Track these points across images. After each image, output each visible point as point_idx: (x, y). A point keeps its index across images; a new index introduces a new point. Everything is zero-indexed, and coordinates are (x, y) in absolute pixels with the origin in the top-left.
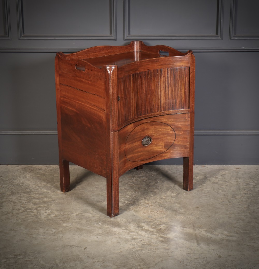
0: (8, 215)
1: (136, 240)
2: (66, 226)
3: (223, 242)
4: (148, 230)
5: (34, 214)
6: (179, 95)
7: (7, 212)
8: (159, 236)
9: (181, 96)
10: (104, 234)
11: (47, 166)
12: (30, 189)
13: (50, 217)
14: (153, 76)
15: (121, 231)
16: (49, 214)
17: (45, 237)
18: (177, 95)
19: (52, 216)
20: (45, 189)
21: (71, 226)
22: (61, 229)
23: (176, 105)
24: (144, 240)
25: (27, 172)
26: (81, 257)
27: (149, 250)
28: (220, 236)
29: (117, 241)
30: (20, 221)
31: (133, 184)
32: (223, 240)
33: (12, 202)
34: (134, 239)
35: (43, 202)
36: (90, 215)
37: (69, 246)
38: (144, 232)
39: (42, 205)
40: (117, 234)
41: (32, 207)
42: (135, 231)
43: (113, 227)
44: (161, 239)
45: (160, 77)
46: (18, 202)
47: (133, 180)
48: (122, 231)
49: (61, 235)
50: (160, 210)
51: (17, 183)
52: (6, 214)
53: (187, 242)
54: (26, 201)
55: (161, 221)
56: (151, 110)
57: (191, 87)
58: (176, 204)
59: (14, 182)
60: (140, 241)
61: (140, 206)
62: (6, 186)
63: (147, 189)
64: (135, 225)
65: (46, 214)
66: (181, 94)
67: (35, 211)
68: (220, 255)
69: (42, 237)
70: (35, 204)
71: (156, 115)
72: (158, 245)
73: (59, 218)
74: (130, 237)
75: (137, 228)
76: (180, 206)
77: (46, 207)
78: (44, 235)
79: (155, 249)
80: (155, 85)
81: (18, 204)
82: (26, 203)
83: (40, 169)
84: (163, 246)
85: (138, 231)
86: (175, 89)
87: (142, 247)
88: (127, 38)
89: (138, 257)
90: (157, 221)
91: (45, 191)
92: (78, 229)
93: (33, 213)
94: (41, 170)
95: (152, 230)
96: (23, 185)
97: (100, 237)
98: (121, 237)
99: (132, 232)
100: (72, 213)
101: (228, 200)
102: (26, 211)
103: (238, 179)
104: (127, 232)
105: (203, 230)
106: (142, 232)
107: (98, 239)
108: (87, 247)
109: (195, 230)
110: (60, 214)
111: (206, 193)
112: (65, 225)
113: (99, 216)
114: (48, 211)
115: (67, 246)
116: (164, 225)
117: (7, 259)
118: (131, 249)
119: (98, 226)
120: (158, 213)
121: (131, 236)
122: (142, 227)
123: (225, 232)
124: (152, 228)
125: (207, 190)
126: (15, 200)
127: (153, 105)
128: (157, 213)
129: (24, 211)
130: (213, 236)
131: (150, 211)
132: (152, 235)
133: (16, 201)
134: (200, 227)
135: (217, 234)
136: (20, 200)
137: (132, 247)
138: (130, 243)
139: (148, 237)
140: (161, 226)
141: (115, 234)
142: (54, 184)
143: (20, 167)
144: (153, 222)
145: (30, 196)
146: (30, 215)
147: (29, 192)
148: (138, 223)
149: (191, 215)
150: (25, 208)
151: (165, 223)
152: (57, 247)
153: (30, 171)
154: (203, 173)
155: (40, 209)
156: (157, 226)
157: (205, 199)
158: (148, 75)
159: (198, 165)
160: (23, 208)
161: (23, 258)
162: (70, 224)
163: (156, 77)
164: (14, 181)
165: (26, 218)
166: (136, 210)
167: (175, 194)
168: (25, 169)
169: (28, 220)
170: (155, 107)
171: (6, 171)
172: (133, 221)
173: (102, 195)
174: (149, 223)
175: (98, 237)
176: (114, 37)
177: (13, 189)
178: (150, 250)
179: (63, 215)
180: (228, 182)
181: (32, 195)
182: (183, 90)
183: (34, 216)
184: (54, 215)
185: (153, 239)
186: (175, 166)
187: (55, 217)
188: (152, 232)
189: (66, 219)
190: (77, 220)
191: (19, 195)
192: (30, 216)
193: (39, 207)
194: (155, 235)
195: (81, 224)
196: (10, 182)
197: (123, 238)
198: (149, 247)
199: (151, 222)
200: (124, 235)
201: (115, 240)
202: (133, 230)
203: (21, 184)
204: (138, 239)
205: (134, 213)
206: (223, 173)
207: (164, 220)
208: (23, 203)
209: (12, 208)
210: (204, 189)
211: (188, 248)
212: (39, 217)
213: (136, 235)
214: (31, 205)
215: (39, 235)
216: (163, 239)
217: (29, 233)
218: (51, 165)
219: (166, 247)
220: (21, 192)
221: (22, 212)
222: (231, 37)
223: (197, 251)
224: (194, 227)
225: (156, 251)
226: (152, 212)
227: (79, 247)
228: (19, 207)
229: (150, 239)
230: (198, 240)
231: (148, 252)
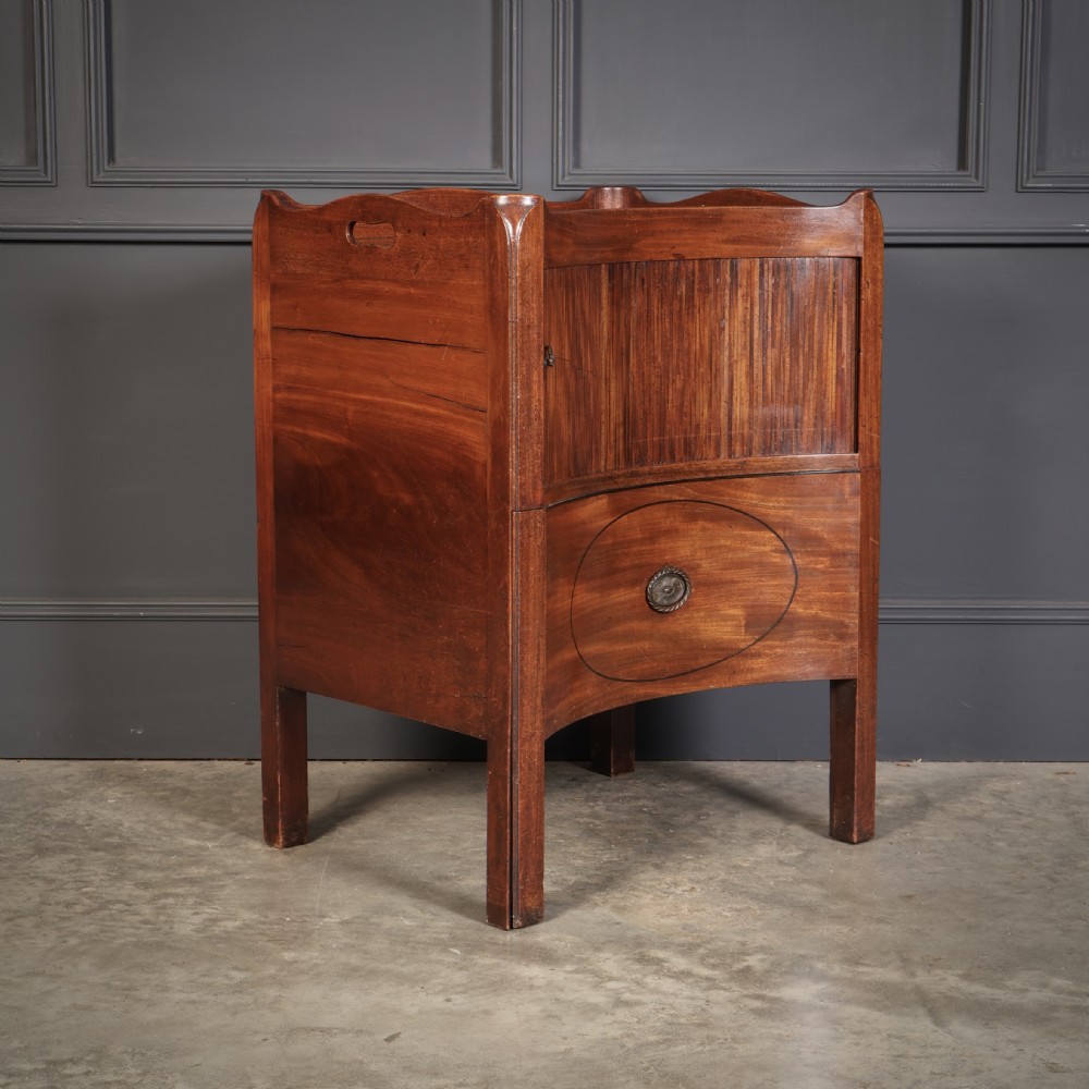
0: (20, 921)
1: (637, 1008)
2: (296, 961)
3: (1056, 1015)
4: (687, 974)
5: (139, 918)
6: (812, 386)
7: (15, 912)
8: (745, 992)
9: (822, 393)
10: (481, 988)
11: (198, 765)
12: (121, 837)
13: (217, 930)
14: (697, 286)
15: (561, 978)
16: (214, 921)
17: (194, 997)
18: (801, 386)
19: (224, 926)
20: (192, 837)
21: (318, 961)
22: (272, 970)
23: (797, 433)
24: (673, 1008)
25: (111, 784)
26: (373, 1067)
27: (701, 1045)
28: (1036, 996)
29: (542, 1011)
30: (73, 941)
31: (598, 822)
32: (1055, 1008)
33: (37, 877)
34: (627, 1004)
35: (185, 879)
36: (407, 922)
37: (313, 1030)
38: (671, 981)
39: (179, 890)
40: (539, 987)
41: (130, 896)
42: (629, 977)
43: (519, 963)
44: (757, 1004)
45: (727, 298)
46: (65, 877)
47: (593, 807)
48: (566, 978)
49: (272, 992)
50: (735, 906)
51: (63, 817)
52: (11, 920)
53: (880, 1014)
54: (103, 877)
55: (743, 944)
56: (686, 445)
57: (866, 353)
58: (805, 886)
59: (47, 815)
60: (657, 1010)
61: (636, 893)
62: (13, 825)
63: (660, 835)
64: (624, 957)
65: (198, 920)
66: (821, 382)
67: (147, 910)
68: (1055, 1061)
69: (182, 996)
70: (146, 885)
71: (710, 471)
72: (747, 1026)
73: (262, 934)
74: (607, 996)
75: (638, 967)
76: (824, 891)
77: (198, 897)
78: (193, 992)
79: (734, 1040)
80: (707, 332)
81: (66, 886)
82: (105, 884)
83: (164, 774)
84: (771, 1027)
85: (639, 976)
86: (795, 360)
87: (669, 1034)
88: (568, 180)
89: (652, 1070)
90: (726, 941)
91: (193, 842)
92: (350, 972)
93: (137, 914)
94: (170, 776)
95: (706, 972)
96: (88, 825)
97: (458, 999)
98: (562, 996)
99: (611, 979)
100: (324, 917)
101: (1042, 873)
102: (102, 907)
103: (1074, 808)
104: (590, 979)
105: (950, 972)
106: (660, 981)
107: (450, 1004)
108: (399, 1033)
109: (913, 974)
110: (263, 919)
111: (936, 851)
112: (288, 956)
113: (448, 927)
114: (208, 910)
115: (303, 1028)
116: (760, 956)
117: (10, 1075)
118: (616, 1039)
119: (451, 959)
120: (726, 917)
121: (609, 993)
122: (659, 962)
123: (1058, 982)
124: (705, 966)
125: (940, 841)
126: (52, 871)
127: (698, 426)
128: (720, 914)
129: (94, 910)
130: (1002, 996)
131: (685, 908)
132: (709, 989)
133: (59, 877)
134: (932, 963)
135: (1023, 987)
136: (77, 871)
137: (621, 1032)
138: (610, 1019)
139: (693, 999)
140: (746, 961)
141: (531, 987)
142: (234, 821)
143: (75, 767)
144: (708, 946)
145: (123, 861)
146: (124, 921)
147: (119, 846)
148: (640, 951)
149: (881, 921)
150: (97, 897)
151: (762, 949)
152: (256, 1032)
153: (122, 779)
154: (906, 786)
155: (170, 901)
156: (728, 961)
157: (939, 869)
158: (677, 280)
160: (89, 898)
161: (87, 1073)
162: (315, 954)
163: (711, 296)
164: (47, 811)
165: (102, 931)
166: (622, 904)
167: (795, 854)
168: (101, 776)
169: (115, 938)
170: (703, 433)
171: (12, 779)
172: (611, 942)
173: (454, 857)
174: (687, 949)
175: (453, 997)
176: (511, 176)
177: (44, 836)
178: (709, 1044)
179: (277, 924)
180: (1030, 816)
181: (132, 858)
182: (832, 364)
183: (142, 926)
184: (238, 923)
185: (717, 1003)
186: (779, 765)
187: (239, 928)
188: (708, 979)
189: (296, 938)
190: (345, 940)
191: (73, 856)
192: (121, 924)
193: (167, 895)
194: (725, 989)
195: (366, 952)
196: (31, 815)
197: (571, 1002)
198: (704, 1032)
199: (699, 946)
200: (576, 991)
201: (534, 1009)
202: (615, 973)
203: (79, 822)
204: (644, 1003)
205: (612, 914)
206: (999, 786)
207: (759, 939)
208: (88, 884)
209: (38, 900)
210: (926, 838)
211: (889, 1036)
212: (166, 928)
213: (632, 992)
214: (127, 889)
215: (166, 989)
216: (766, 1006)
217: (118, 983)
218: (216, 762)
219: (782, 1032)
220: (80, 846)
221: (83, 913)
222: (1025, 175)
223: (939, 1047)
224: (905, 962)
225: (736, 1046)
226: (698, 911)
227: (360, 1032)
228: (70, 896)
229: (702, 1003)
230: (936, 1008)
231: (702, 1052)
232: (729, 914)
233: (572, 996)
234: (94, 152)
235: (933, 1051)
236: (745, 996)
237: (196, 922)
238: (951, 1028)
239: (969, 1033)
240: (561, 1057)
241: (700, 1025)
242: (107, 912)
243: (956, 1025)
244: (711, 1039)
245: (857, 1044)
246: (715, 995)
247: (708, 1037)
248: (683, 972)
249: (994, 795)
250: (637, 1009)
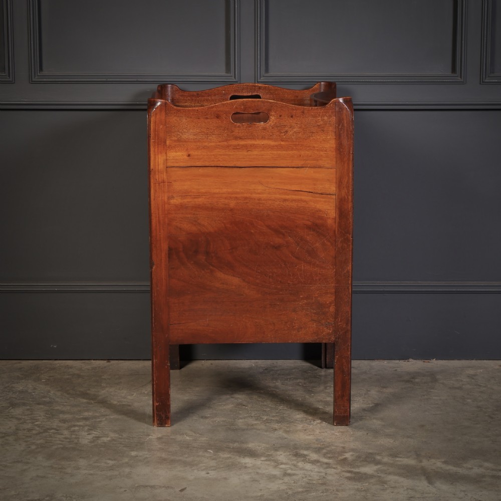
0: (7, 438)
2: (137, 456)
3: (484, 479)
4: (318, 461)
5: (64, 436)
7: (5, 433)
8: (343, 469)
10: (223, 468)
11: (84, 363)
12: (50, 398)
13: (99, 442)
15: (259, 463)
16: (98, 438)
17: (91, 472)
19: (103, 440)
20: (84, 398)
21: (148, 456)
22: (126, 460)
24: (310, 476)
25: (42, 372)
27: (322, 493)
28: (477, 471)
29: (251, 478)
30: (33, 447)
31: (277, 390)
32: (484, 476)
33: (12, 417)
34: (290, 475)
35: (82, 418)
36: (188, 438)
37: (146, 486)
38: (310, 464)
39: (80, 423)
40: (249, 467)
41: (57, 426)
42: (291, 463)
43: (240, 457)
44: (348, 475)
46: (26, 417)
47: (275, 383)
48: (261, 464)
49: (127, 470)
50: (341, 430)
51: (21, 388)
52: (3, 437)
53: (404, 479)
54: (43, 417)
55: (344, 448)
59: (14, 387)
60: (303, 478)
61: (296, 424)
64: (288, 453)
65: (90, 437)
67: (66, 432)
69: (86, 472)
70: (64, 421)
72: (343, 484)
73: (121, 444)
75: (295, 458)
76: (383, 423)
77: (89, 426)
78: (91, 470)
79: (337, 490)
81: (27, 422)
82: (45, 420)
83: (68, 367)
84: (354, 485)
85: (295, 462)
87: (308, 488)
88: (263, 79)
90: (337, 446)
91: (85, 401)
92: (163, 461)
93: (62, 434)
94: (71, 368)
95: (326, 460)
96: (34, 392)
97: (212, 473)
98: (260, 471)
99: (282, 464)
100: (149, 435)
101: (487, 415)
102: (46, 431)
104: (273, 464)
105: (439, 460)
106: (305, 465)
107: (208, 475)
108: (186, 488)
109: (421, 462)
110: (120, 437)
111: (438, 404)
113: (207, 440)
114: (95, 433)
115: (142, 486)
116: (351, 453)
118: (284, 490)
119: (207, 455)
120: (337, 435)
121: (281, 470)
122: (305, 456)
123: (486, 464)
124: (326, 458)
125: (440, 399)
126: (19, 414)
128: (334, 434)
129: (42, 433)
130: (460, 470)
131: (317, 431)
132: (327, 468)
133: (23, 417)
134: (430, 456)
135: (470, 467)
136: (31, 414)
137: (286, 487)
138: (281, 481)
139: (319, 472)
140: (344, 455)
141: (246, 467)
142: (103, 390)
143: (24, 364)
144: (328, 449)
145: (52, 409)
146: (56, 438)
147: (50, 403)
148: (296, 452)
149: (408, 437)
150: (42, 427)
151: (353, 450)
152: (121, 488)
153: (47, 369)
154: (427, 372)
155: (76, 428)
156: (336, 455)
157: (438, 412)
159: (415, 361)
160: (39, 427)
162: (146, 453)
164: (14, 385)
165: (46, 442)
166: (288, 429)
169: (52, 445)
172: (282, 447)
174: (318, 450)
175: (210, 472)
176: (235, 77)
177: (13, 398)
178: (326, 492)
179: (128, 439)
180: (484, 387)
181: (56, 408)
183: (64, 440)
184: (109, 439)
185: (330, 475)
186: (366, 362)
187: (109, 441)
188: (326, 463)
189: (137, 445)
190: (160, 446)
191: (28, 407)
192: (54, 439)
193: (75, 426)
194: (334, 468)
195: (169, 452)
197: (264, 474)
198: (324, 487)
199: (323, 449)
200: (267, 469)
201: (246, 477)
202: (284, 461)
203: (30, 391)
204: (297, 475)
205: (283, 434)
206: (471, 372)
207: (352, 445)
208: (37, 420)
209: (15, 428)
210: (434, 398)
211: (407, 489)
212: (76, 441)
213: (292, 469)
214: (55, 423)
215: (79, 469)
216: (353, 475)
217: (56, 466)
218: (92, 361)
219: (359, 487)
220: (31, 403)
221: (37, 434)
222: (484, 76)
223: (430, 493)
224: (418, 456)
225: (338, 493)
226: (323, 432)
227: (168, 487)
228: (29, 426)
229: (323, 474)
230: (430, 476)
231: (322, 496)
232: (338, 434)
233: (264, 472)
234: (33, 67)
235: (426, 495)
236: (343, 471)
237: (89, 438)
238: (436, 485)
239: (443, 487)
240: (259, 498)
241: (322, 484)
242: (47, 434)
243: (438, 484)
244: (327, 490)
245: (392, 492)
246: (330, 471)
247: (326, 489)
248: (315, 461)
249: (470, 376)
250: (294, 477)
